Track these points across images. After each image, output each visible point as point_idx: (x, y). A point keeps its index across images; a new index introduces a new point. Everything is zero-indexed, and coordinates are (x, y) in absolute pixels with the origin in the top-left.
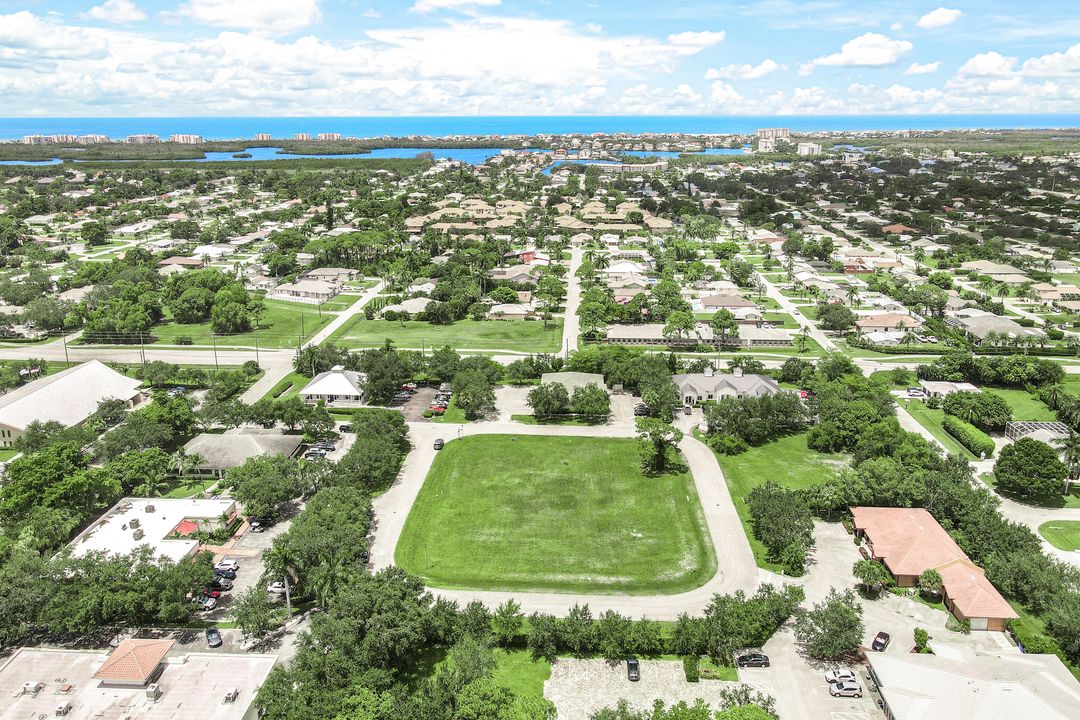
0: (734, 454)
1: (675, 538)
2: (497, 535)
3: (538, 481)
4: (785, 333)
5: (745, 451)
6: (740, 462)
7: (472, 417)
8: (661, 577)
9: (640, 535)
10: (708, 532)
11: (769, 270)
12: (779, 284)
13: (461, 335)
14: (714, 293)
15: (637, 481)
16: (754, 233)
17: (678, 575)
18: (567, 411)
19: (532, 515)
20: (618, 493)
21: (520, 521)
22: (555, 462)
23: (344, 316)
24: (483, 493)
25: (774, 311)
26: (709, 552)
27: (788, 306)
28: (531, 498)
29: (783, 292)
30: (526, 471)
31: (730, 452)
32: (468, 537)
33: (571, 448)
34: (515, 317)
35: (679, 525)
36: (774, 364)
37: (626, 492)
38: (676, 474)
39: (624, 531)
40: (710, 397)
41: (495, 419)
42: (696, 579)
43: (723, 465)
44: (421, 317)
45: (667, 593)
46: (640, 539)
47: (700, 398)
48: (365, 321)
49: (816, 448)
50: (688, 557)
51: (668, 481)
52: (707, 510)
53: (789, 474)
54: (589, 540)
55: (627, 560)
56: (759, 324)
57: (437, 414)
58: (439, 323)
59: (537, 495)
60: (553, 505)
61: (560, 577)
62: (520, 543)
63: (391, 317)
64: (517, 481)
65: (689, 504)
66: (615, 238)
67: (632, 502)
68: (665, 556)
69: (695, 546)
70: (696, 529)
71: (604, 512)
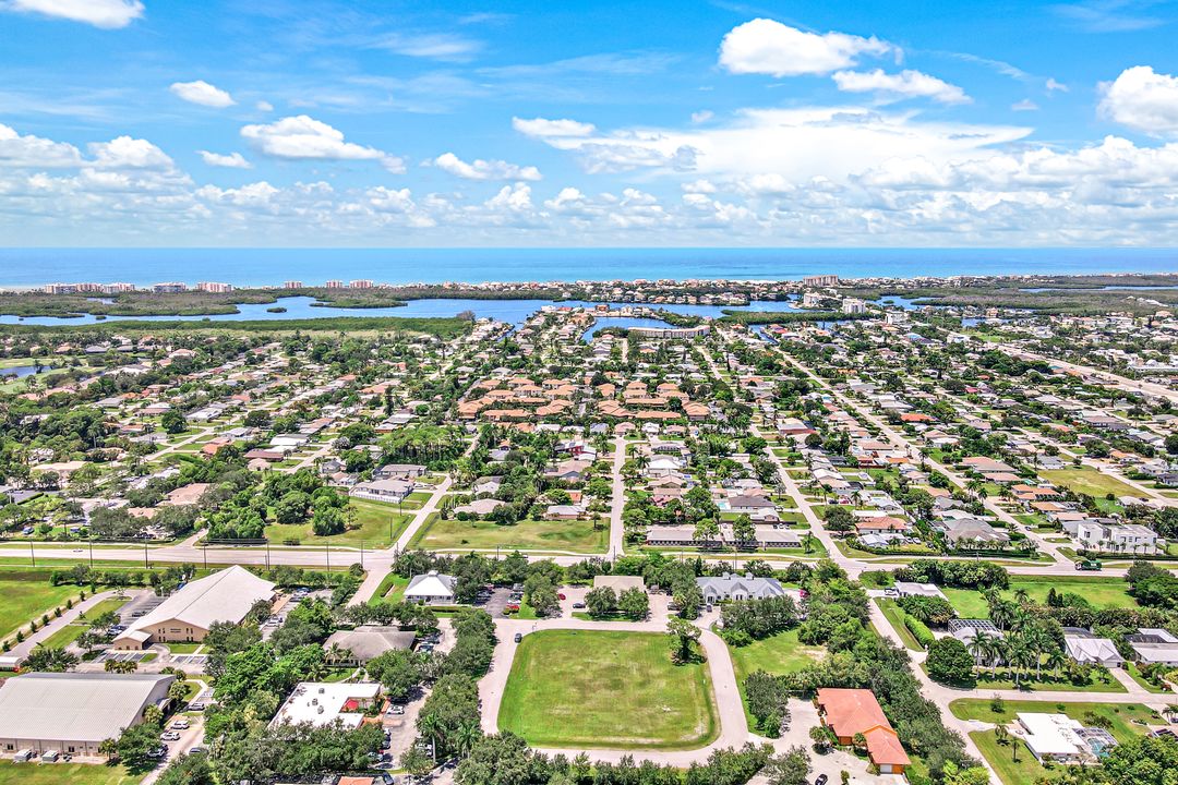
0: (741, 646)
1: (694, 712)
2: (567, 709)
3: (594, 667)
4: (795, 535)
5: (750, 643)
6: (744, 652)
7: (541, 615)
8: (682, 739)
9: (669, 709)
10: (717, 707)
11: (793, 464)
12: (798, 481)
13: (523, 536)
14: (740, 492)
15: (668, 668)
16: (783, 422)
17: (694, 737)
18: (616, 609)
19: (593, 695)
20: (654, 677)
21: (583, 699)
22: (607, 652)
24: (555, 677)
25: (790, 510)
26: (716, 721)
27: (804, 506)
28: (590, 681)
29: (802, 490)
30: (586, 660)
31: (739, 644)
32: (547, 711)
33: (619, 640)
34: (571, 517)
35: (696, 702)
36: (780, 565)
37: (659, 676)
38: (697, 664)
39: (658, 706)
40: (728, 596)
41: (559, 616)
42: (705, 740)
43: (732, 655)
44: (489, 518)
45: (685, 750)
46: (669, 712)
47: (719, 597)
49: (804, 641)
50: (701, 724)
51: (691, 668)
52: (717, 690)
53: (781, 662)
54: (633, 713)
55: (659, 727)
56: (775, 524)
57: (515, 612)
58: (505, 523)
59: (594, 679)
60: (607, 687)
61: (613, 739)
62: (584, 716)
63: (464, 517)
64: (580, 667)
65: (705, 685)
66: (655, 427)
67: (664, 684)
68: (686, 724)
69: (707, 717)
70: (708, 704)
71: (643, 692)
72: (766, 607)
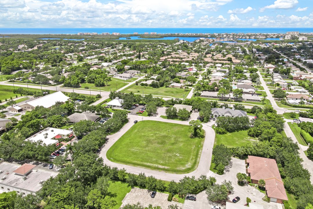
0: (221, 134)
1: (189, 157)
2: (138, 149)
3: (157, 135)
4: (260, 98)
5: (226, 133)
6: (222, 137)
7: (149, 115)
8: (178, 168)
9: (178, 155)
10: (200, 157)
11: (266, 77)
12: (267, 82)
13: (159, 91)
14: (243, 83)
15: (187, 139)
16: (267, 65)
17: (183, 168)
18: (177, 116)
19: (151, 145)
20: (179, 142)
21: (147, 146)
22: (166, 131)
23: (131, 84)
24: (140, 137)
25: (260, 90)
26: (197, 163)
27: (267, 90)
28: (153, 140)
29: (267, 85)
30: (156, 132)
32: (129, 149)
33: (173, 127)
34: (178, 87)
35: (192, 153)
36: (249, 107)
37: (182, 142)
38: (200, 138)
39: (175, 153)
40: (223, 116)
41: (156, 116)
42: (188, 170)
43: (216, 137)
44: (151, 86)
45: (177, 173)
46: (178, 156)
47: (219, 116)
48: (136, 85)
49: (250, 135)
50: (189, 163)
51: (197, 140)
52: (203, 150)
54: (163, 155)
55: (171, 162)
56: (253, 94)
57: (140, 113)
58: (155, 87)
59: (155, 139)
60: (158, 143)
61: (149, 164)
62: (143, 153)
63: (143, 85)
64: (152, 135)
65: (199, 147)
66: (220, 65)
67: (182, 145)
68: (183, 162)
69: (194, 161)
70: (197, 156)
71: (172, 147)
72: (236, 120)
